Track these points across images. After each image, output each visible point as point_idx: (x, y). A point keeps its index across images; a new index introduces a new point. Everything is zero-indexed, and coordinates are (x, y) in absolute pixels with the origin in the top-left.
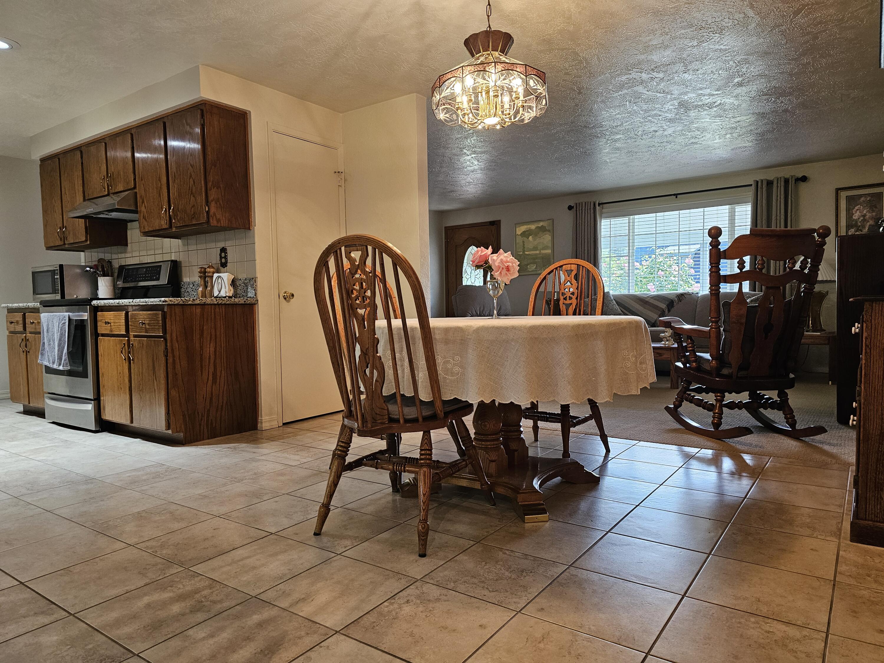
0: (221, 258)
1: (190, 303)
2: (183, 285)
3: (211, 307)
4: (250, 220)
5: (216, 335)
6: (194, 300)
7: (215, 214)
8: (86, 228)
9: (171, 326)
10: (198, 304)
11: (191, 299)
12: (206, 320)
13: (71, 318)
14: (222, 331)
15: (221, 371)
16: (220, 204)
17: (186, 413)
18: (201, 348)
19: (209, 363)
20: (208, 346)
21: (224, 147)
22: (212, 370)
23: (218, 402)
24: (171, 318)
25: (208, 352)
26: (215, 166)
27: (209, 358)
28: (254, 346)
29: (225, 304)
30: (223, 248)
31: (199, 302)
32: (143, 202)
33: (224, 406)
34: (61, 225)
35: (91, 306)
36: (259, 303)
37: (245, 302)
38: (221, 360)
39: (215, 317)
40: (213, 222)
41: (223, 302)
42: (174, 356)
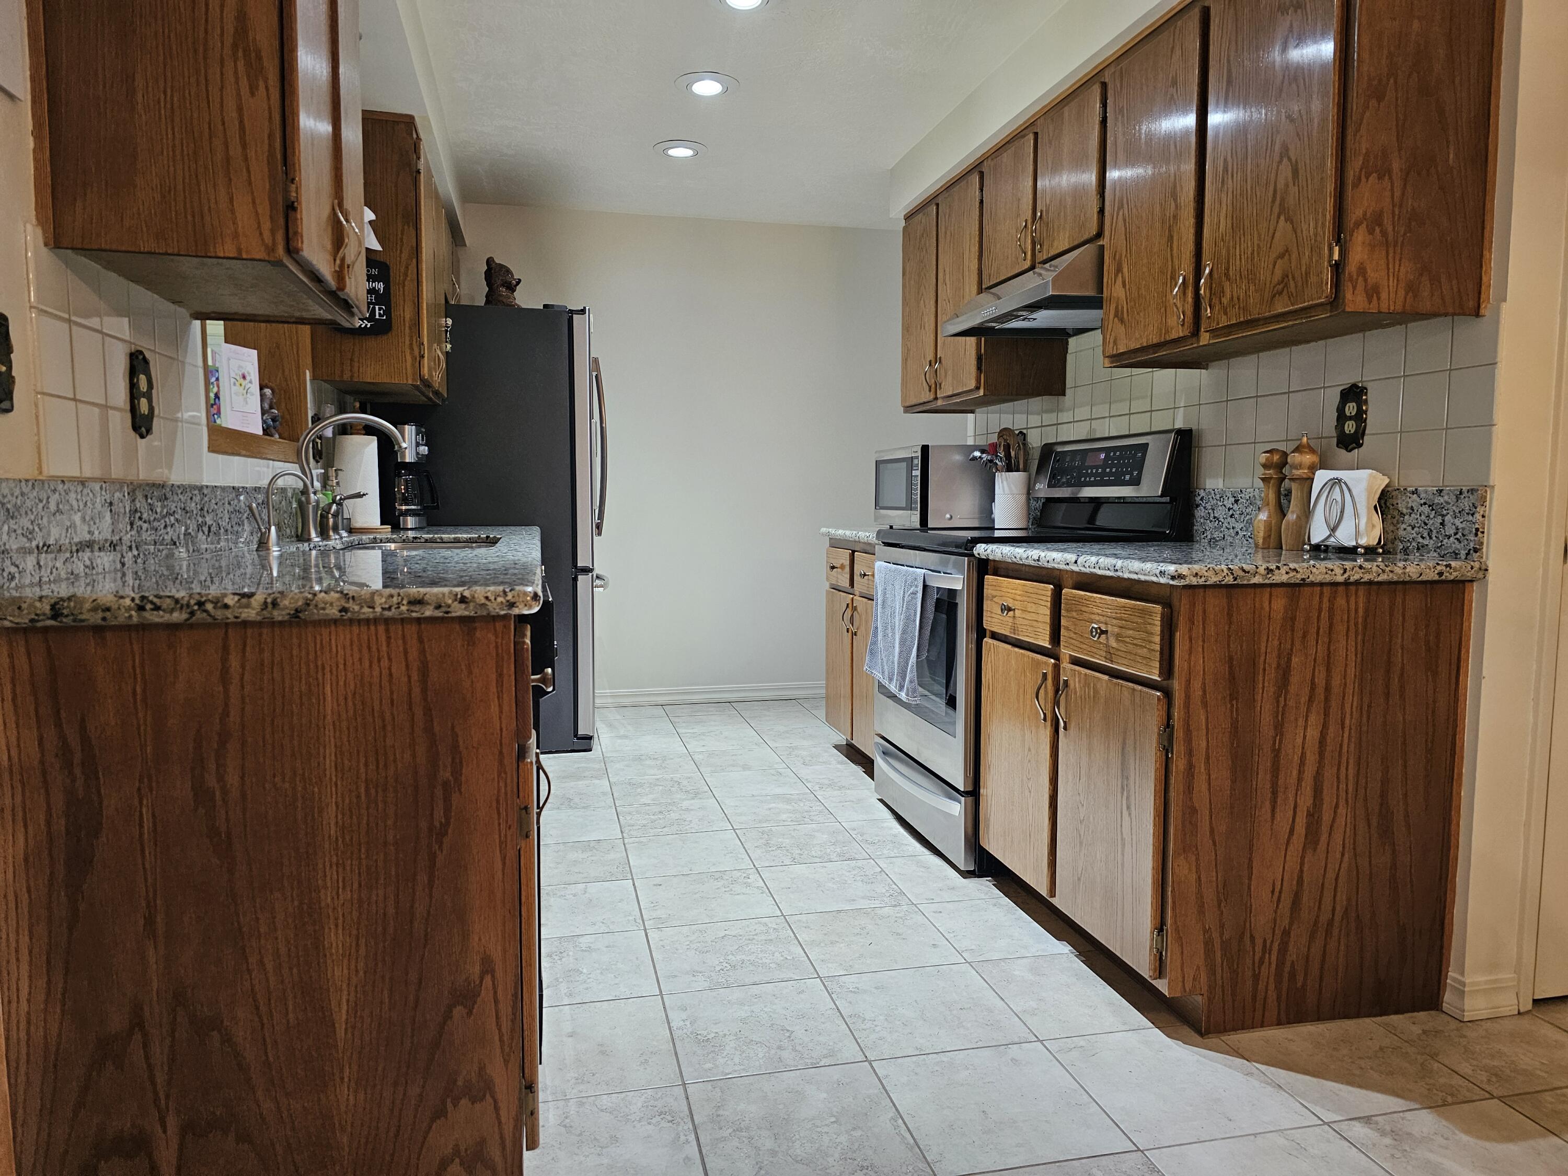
0: (1342, 418)
1: (1257, 580)
2: (1202, 499)
3: (1321, 594)
4: (1484, 279)
5: (1328, 689)
6: (1269, 571)
7: (1362, 270)
8: (979, 358)
9: (1190, 654)
10: (1282, 585)
11: (1262, 570)
12: (1299, 634)
13: (928, 583)
14: (1351, 671)
15: (1337, 806)
16: (1384, 233)
17: (1216, 935)
18: (1279, 727)
19: (1300, 780)
20: (1301, 722)
21: (1416, 25)
22: (1305, 801)
23: (1319, 908)
24: (1190, 630)
25: (1299, 740)
26: (1380, 99)
27: (1302, 763)
28: (1455, 726)
29: (1370, 583)
30: (1354, 386)
31: (1284, 578)
32: (1119, 270)
33: (1336, 924)
34: (930, 356)
35: (972, 559)
36: (1491, 577)
37: (1440, 574)
38: (1339, 769)
39: (1331, 626)
40: (1354, 300)
41: (1366, 578)
42: (1190, 753)
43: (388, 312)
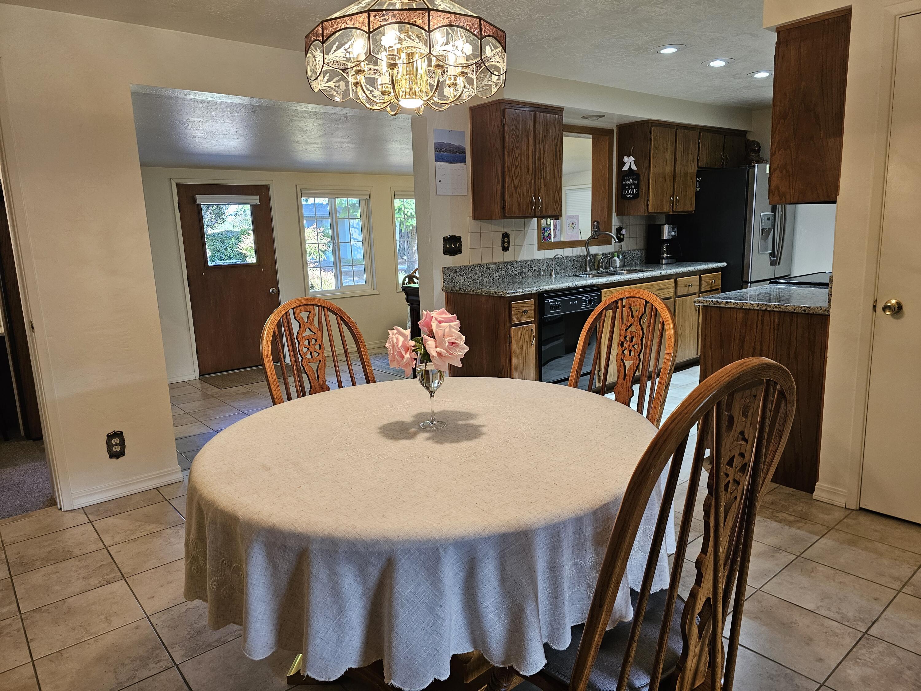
7: (777, 188)
12: (749, 327)
16: (788, 172)
26: (785, 119)
36: (831, 314)
40: (774, 200)
43: (638, 191)
